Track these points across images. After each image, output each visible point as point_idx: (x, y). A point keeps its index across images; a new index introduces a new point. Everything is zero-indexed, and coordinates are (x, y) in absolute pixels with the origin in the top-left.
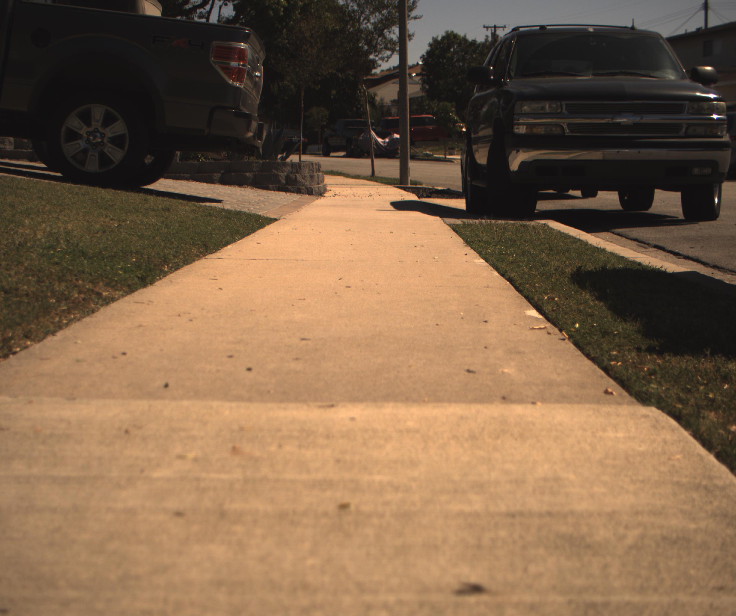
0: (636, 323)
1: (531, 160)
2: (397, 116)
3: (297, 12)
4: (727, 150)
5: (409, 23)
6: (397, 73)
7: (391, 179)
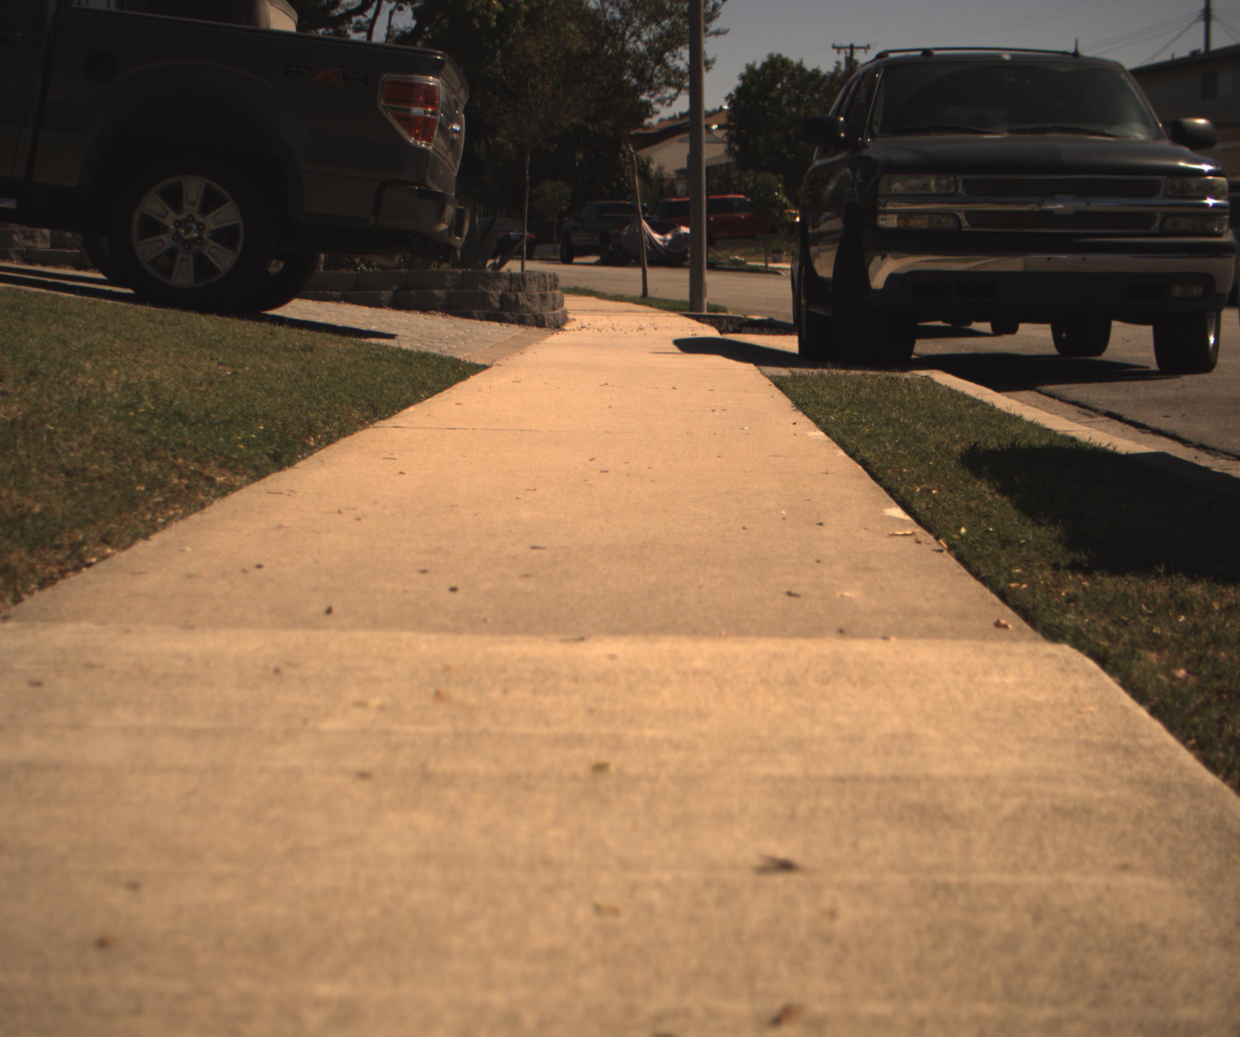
0: (1055, 527)
1: (905, 271)
2: (686, 196)
3: (519, 22)
4: (1228, 257)
5: (706, 42)
6: (687, 123)
7: (675, 302)
